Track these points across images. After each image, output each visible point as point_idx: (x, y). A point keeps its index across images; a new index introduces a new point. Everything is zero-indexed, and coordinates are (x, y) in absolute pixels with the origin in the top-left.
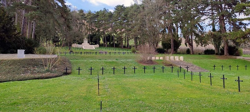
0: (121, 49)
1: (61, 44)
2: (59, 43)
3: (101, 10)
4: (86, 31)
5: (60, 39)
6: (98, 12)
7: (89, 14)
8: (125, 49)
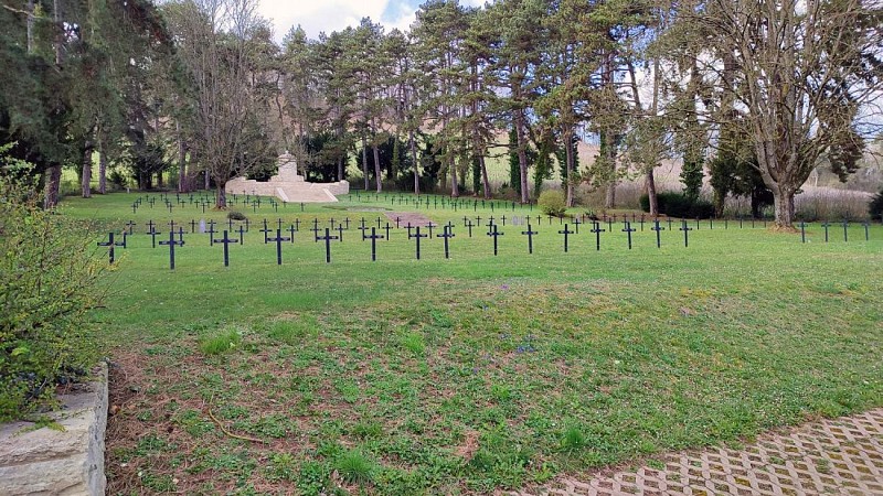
0: (447, 197)
1: (173, 183)
2: (166, 176)
3: (349, 29)
4: (287, 120)
5: (166, 159)
6: (335, 36)
7: (298, 42)
8: (466, 199)
